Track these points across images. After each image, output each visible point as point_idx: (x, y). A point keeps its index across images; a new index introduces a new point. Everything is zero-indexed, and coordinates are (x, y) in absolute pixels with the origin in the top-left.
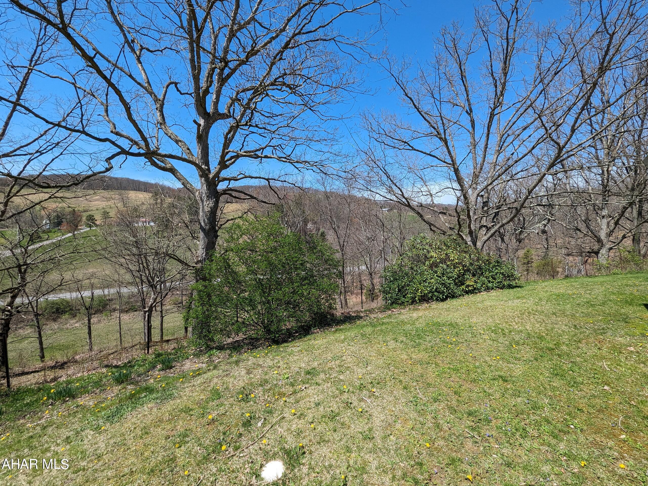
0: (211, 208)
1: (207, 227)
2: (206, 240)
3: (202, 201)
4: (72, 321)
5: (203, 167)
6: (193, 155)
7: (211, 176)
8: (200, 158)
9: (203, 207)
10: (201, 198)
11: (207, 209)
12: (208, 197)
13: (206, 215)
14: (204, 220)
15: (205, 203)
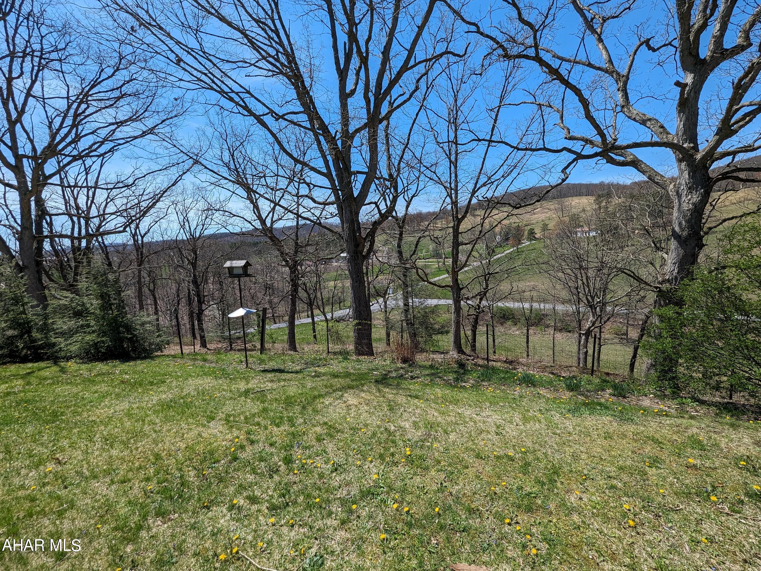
0: (693, 204)
1: (685, 233)
2: (682, 252)
3: (679, 196)
4: (514, 329)
5: (685, 145)
6: (668, 133)
7: (699, 156)
8: (680, 133)
9: (680, 205)
10: (677, 192)
11: (686, 207)
12: (690, 188)
13: (684, 216)
14: (680, 224)
15: (684, 198)
